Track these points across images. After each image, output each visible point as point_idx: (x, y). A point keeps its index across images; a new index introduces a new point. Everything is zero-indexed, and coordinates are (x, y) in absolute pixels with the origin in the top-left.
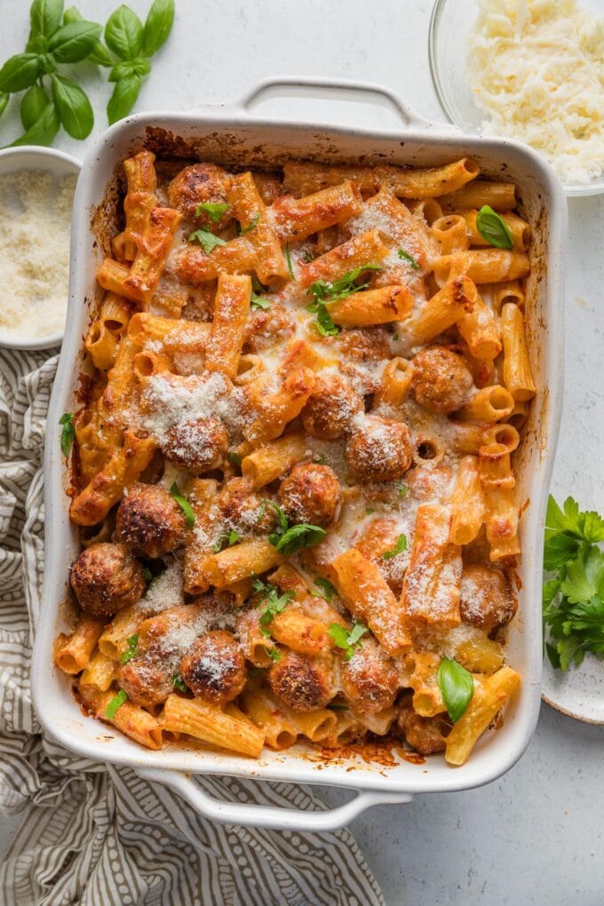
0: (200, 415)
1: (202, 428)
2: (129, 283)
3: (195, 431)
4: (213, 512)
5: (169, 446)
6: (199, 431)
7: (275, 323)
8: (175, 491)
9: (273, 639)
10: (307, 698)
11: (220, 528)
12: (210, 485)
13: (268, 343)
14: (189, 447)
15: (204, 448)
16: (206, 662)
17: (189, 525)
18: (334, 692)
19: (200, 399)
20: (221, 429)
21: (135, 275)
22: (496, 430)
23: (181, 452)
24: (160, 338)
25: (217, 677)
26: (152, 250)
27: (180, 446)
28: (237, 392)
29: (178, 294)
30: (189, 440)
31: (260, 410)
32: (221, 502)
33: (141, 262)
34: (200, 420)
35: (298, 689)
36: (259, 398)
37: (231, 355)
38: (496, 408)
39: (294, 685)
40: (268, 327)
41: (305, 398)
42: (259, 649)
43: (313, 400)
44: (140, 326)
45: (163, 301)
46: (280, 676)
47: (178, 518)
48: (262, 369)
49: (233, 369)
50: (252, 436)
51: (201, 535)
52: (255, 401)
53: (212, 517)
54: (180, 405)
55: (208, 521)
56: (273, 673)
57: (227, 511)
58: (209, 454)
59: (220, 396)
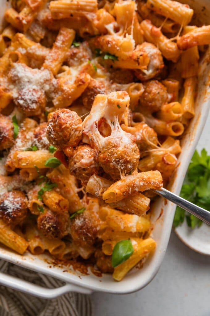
0: (35, 87)
1: (34, 94)
2: (18, 18)
3: (30, 94)
4: (30, 135)
5: (17, 99)
6: (32, 94)
7: (80, 55)
8: (15, 121)
9: (43, 201)
10: (53, 233)
11: (30, 143)
12: (32, 122)
13: (76, 64)
14: (25, 101)
15: (33, 103)
16: (6, 202)
17: (15, 136)
18: (66, 233)
19: (36, 80)
20: (43, 97)
21: (21, 15)
22: (173, 124)
23: (21, 102)
24: (26, 48)
25: (10, 210)
26: (32, 6)
27: (22, 99)
28: (54, 81)
29: (40, 32)
30: (27, 97)
31: (63, 91)
32: (35, 131)
33: (25, 10)
34: (34, 90)
35: (49, 228)
36: (63, 85)
37: (57, 63)
38: (175, 113)
39: (47, 226)
40: (77, 56)
41: (84, 87)
42: (35, 205)
43: (88, 89)
44: (17, 39)
45: (32, 33)
46: (42, 220)
47: (12, 133)
48: (69, 73)
49: (55, 70)
50: (56, 102)
51: (19, 143)
52: (61, 86)
53: (28, 137)
54: (26, 80)
55: (25, 138)
56: (39, 218)
57: (36, 136)
58: (34, 106)
59: (46, 81)
